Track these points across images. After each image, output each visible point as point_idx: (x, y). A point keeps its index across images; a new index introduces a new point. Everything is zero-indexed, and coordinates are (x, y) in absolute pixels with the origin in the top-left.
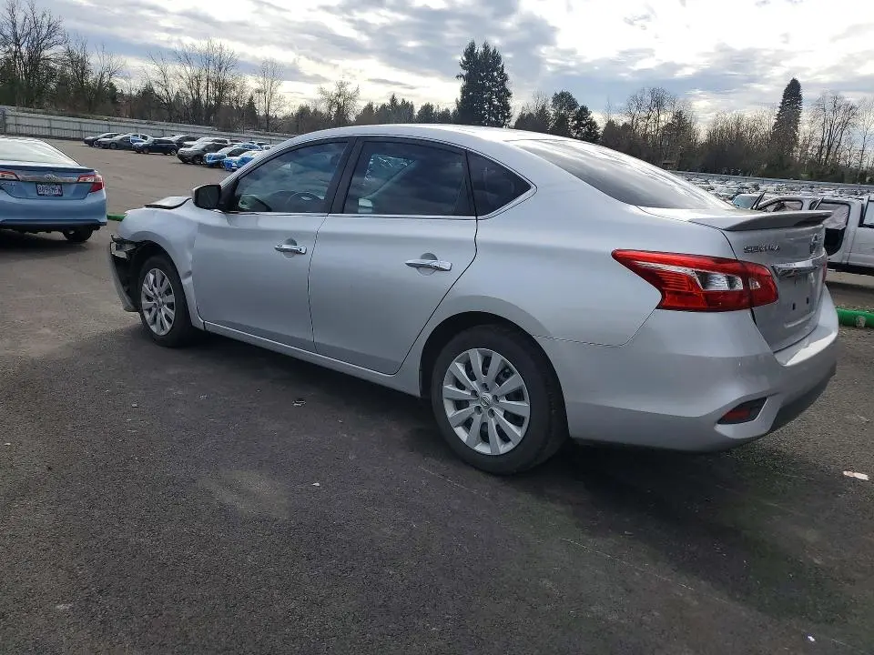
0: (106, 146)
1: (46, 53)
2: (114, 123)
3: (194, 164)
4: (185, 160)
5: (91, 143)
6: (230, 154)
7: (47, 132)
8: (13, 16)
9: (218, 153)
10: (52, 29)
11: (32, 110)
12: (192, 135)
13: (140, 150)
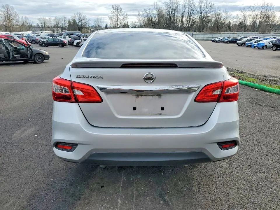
0: (217, 42)
1: (208, 15)
2: (223, 34)
3: (242, 46)
4: (239, 45)
5: (213, 41)
6: (255, 42)
7: (202, 39)
8: (201, 5)
9: (251, 42)
10: (211, 7)
11: (200, 32)
12: (246, 36)
13: (226, 42)
